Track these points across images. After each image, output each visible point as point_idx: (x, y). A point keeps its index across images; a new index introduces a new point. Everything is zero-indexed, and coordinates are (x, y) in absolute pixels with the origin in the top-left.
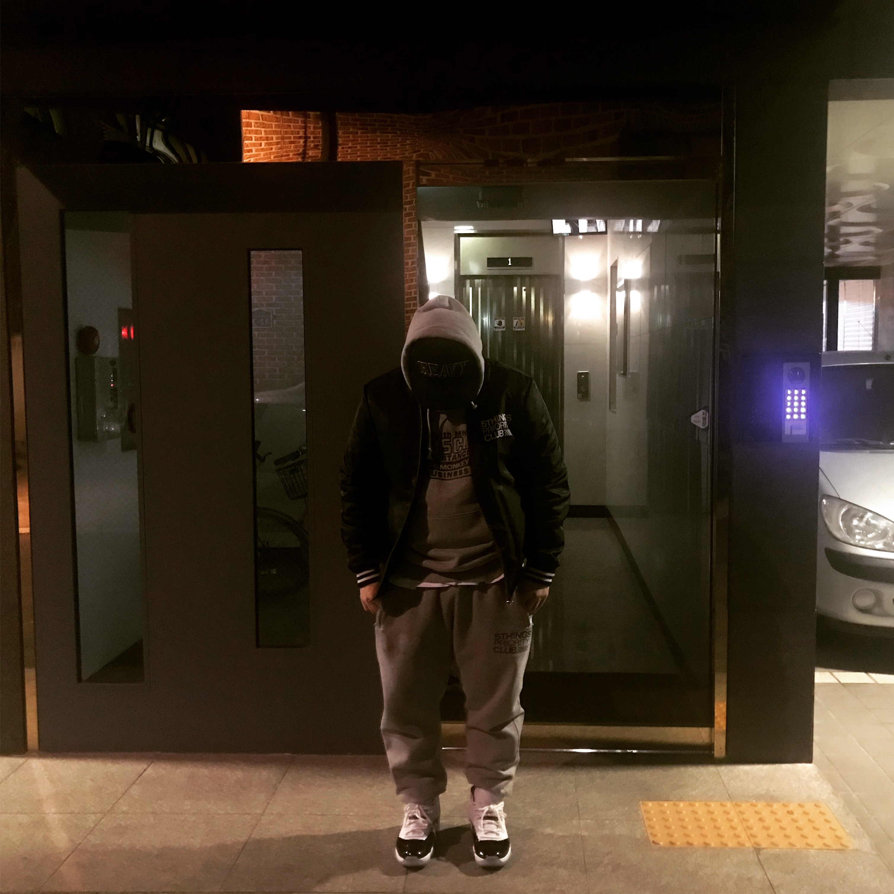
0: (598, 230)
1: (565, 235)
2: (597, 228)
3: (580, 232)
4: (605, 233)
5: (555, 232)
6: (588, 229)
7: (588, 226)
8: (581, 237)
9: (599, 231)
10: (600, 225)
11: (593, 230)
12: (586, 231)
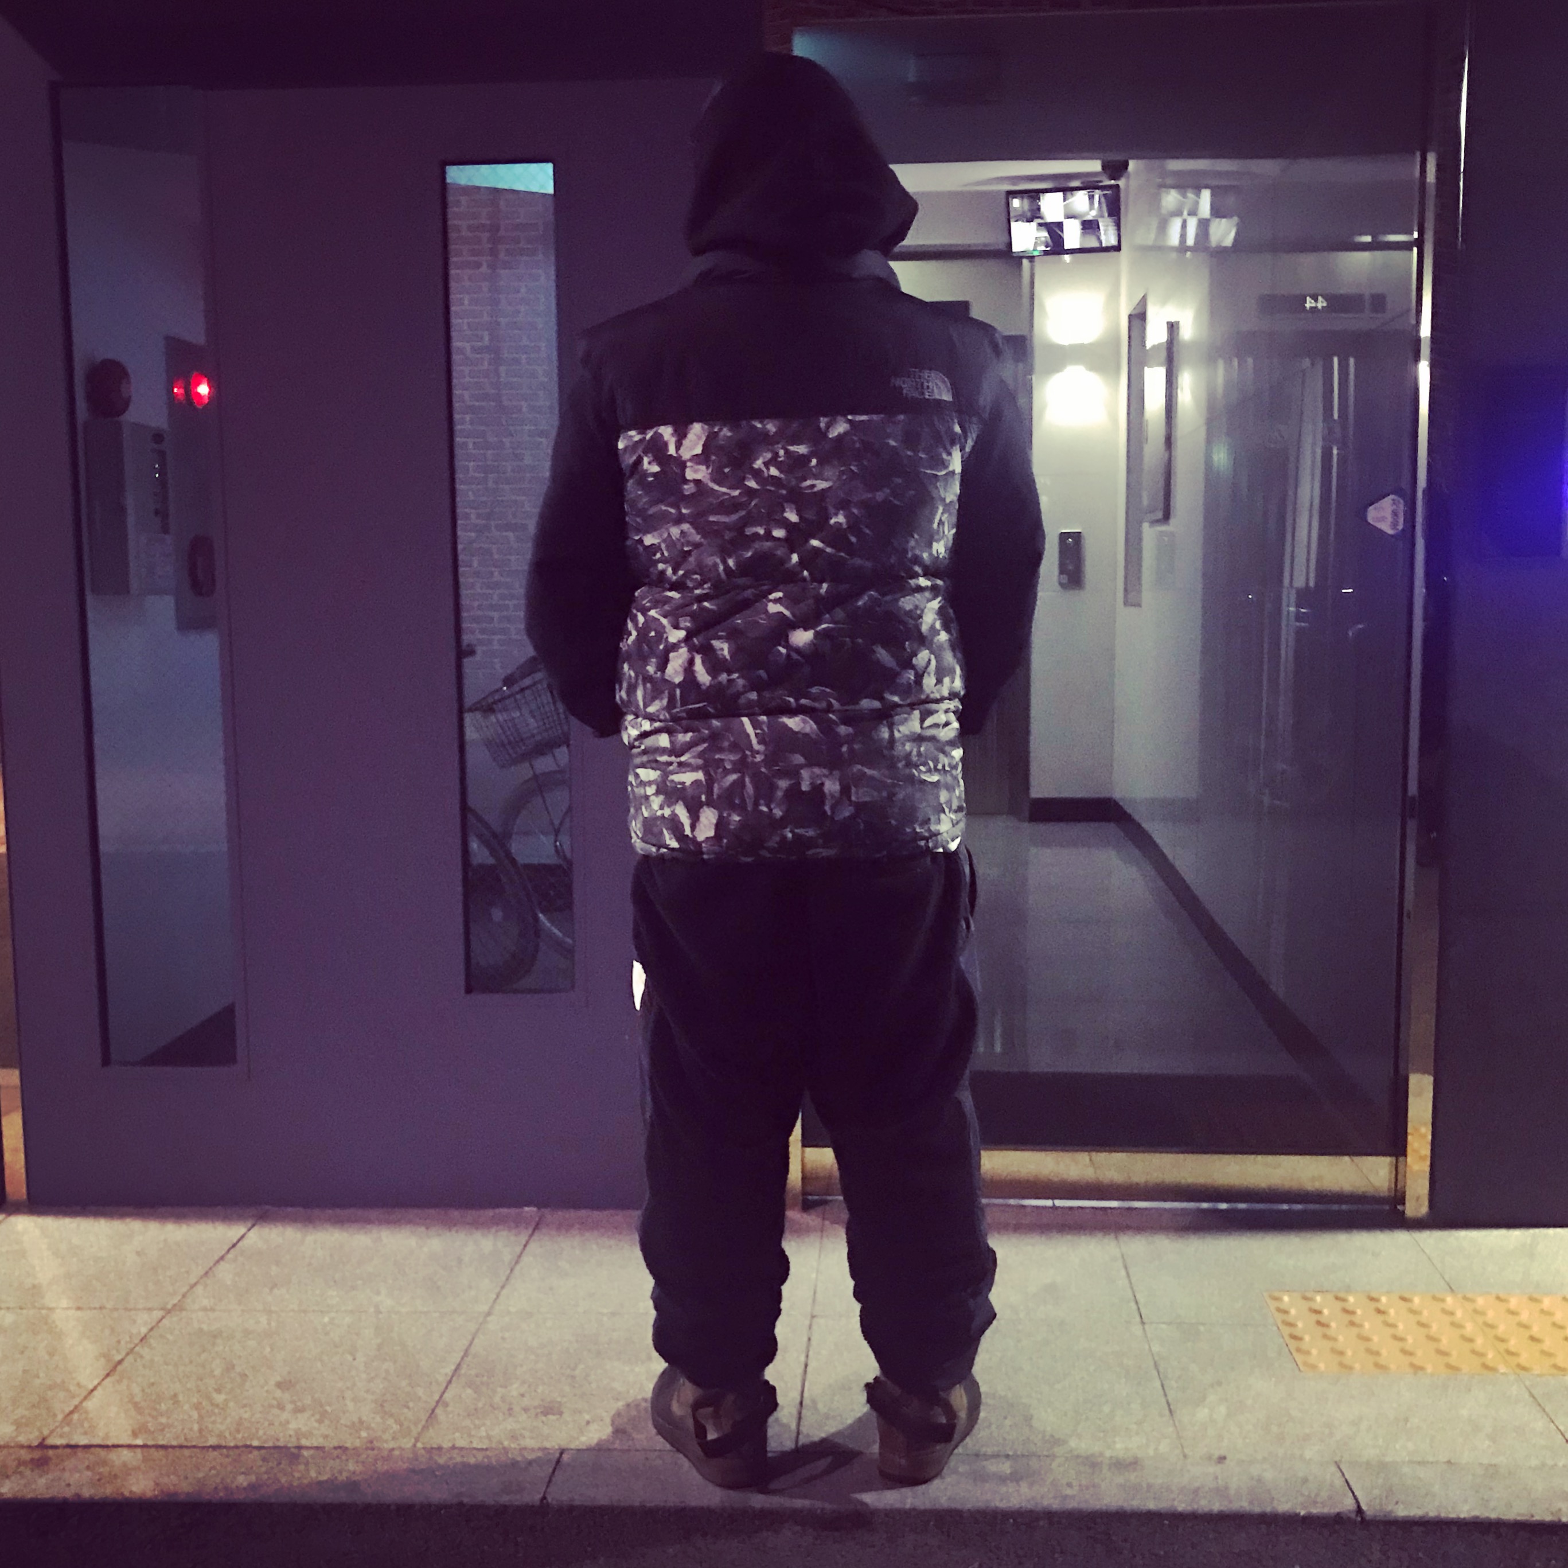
1: (1035, 254)
2: (1099, 239)
4: (1117, 248)
5: (1016, 248)
6: (1082, 240)
7: (1083, 234)
8: (1067, 258)
9: (1104, 245)
10: (1107, 233)
11: (1093, 243)
12: (1077, 246)
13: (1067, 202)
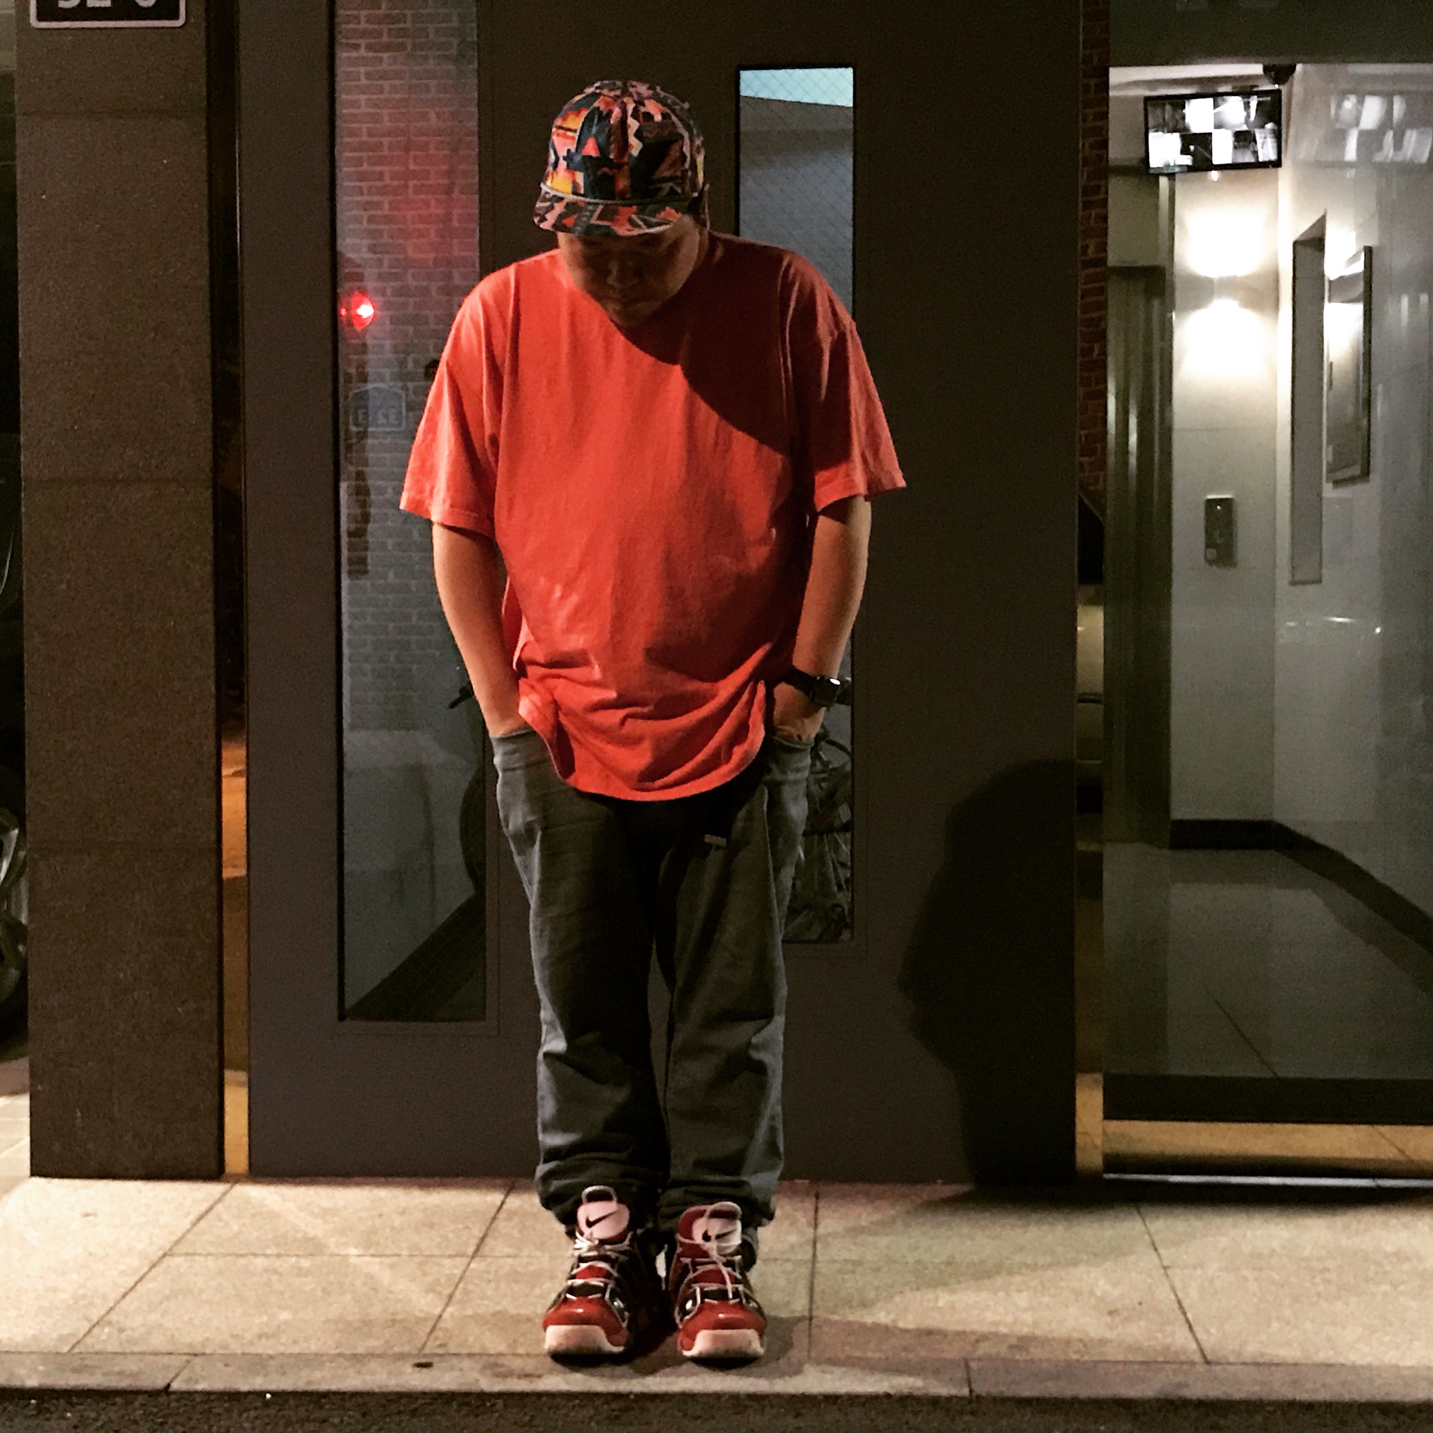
0: (1257, 157)
1: (1177, 170)
2: (1255, 153)
3: (1215, 161)
4: (1277, 164)
5: (1155, 162)
6: (1234, 154)
7: (1235, 147)
8: (1214, 175)
9: (1261, 160)
10: (1265, 146)
11: (1248, 158)
12: (1230, 162)
13: (1217, 110)
